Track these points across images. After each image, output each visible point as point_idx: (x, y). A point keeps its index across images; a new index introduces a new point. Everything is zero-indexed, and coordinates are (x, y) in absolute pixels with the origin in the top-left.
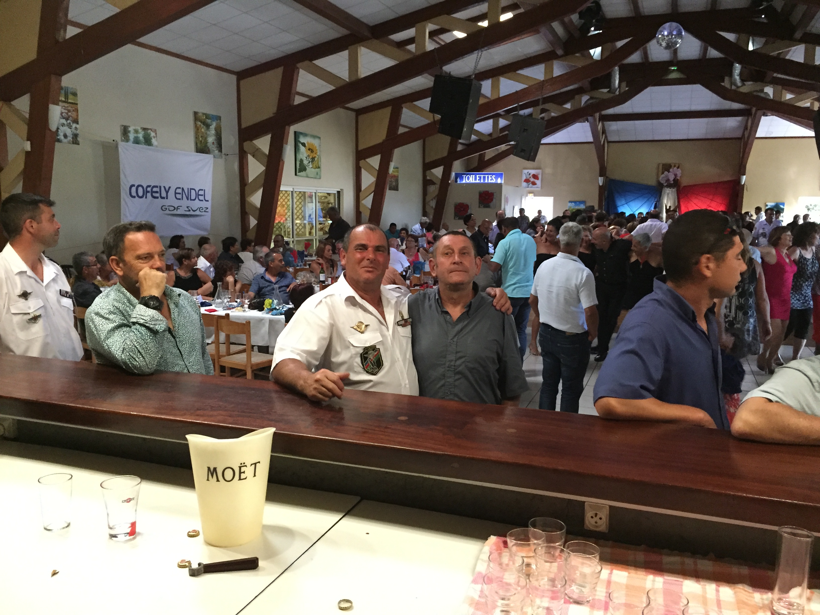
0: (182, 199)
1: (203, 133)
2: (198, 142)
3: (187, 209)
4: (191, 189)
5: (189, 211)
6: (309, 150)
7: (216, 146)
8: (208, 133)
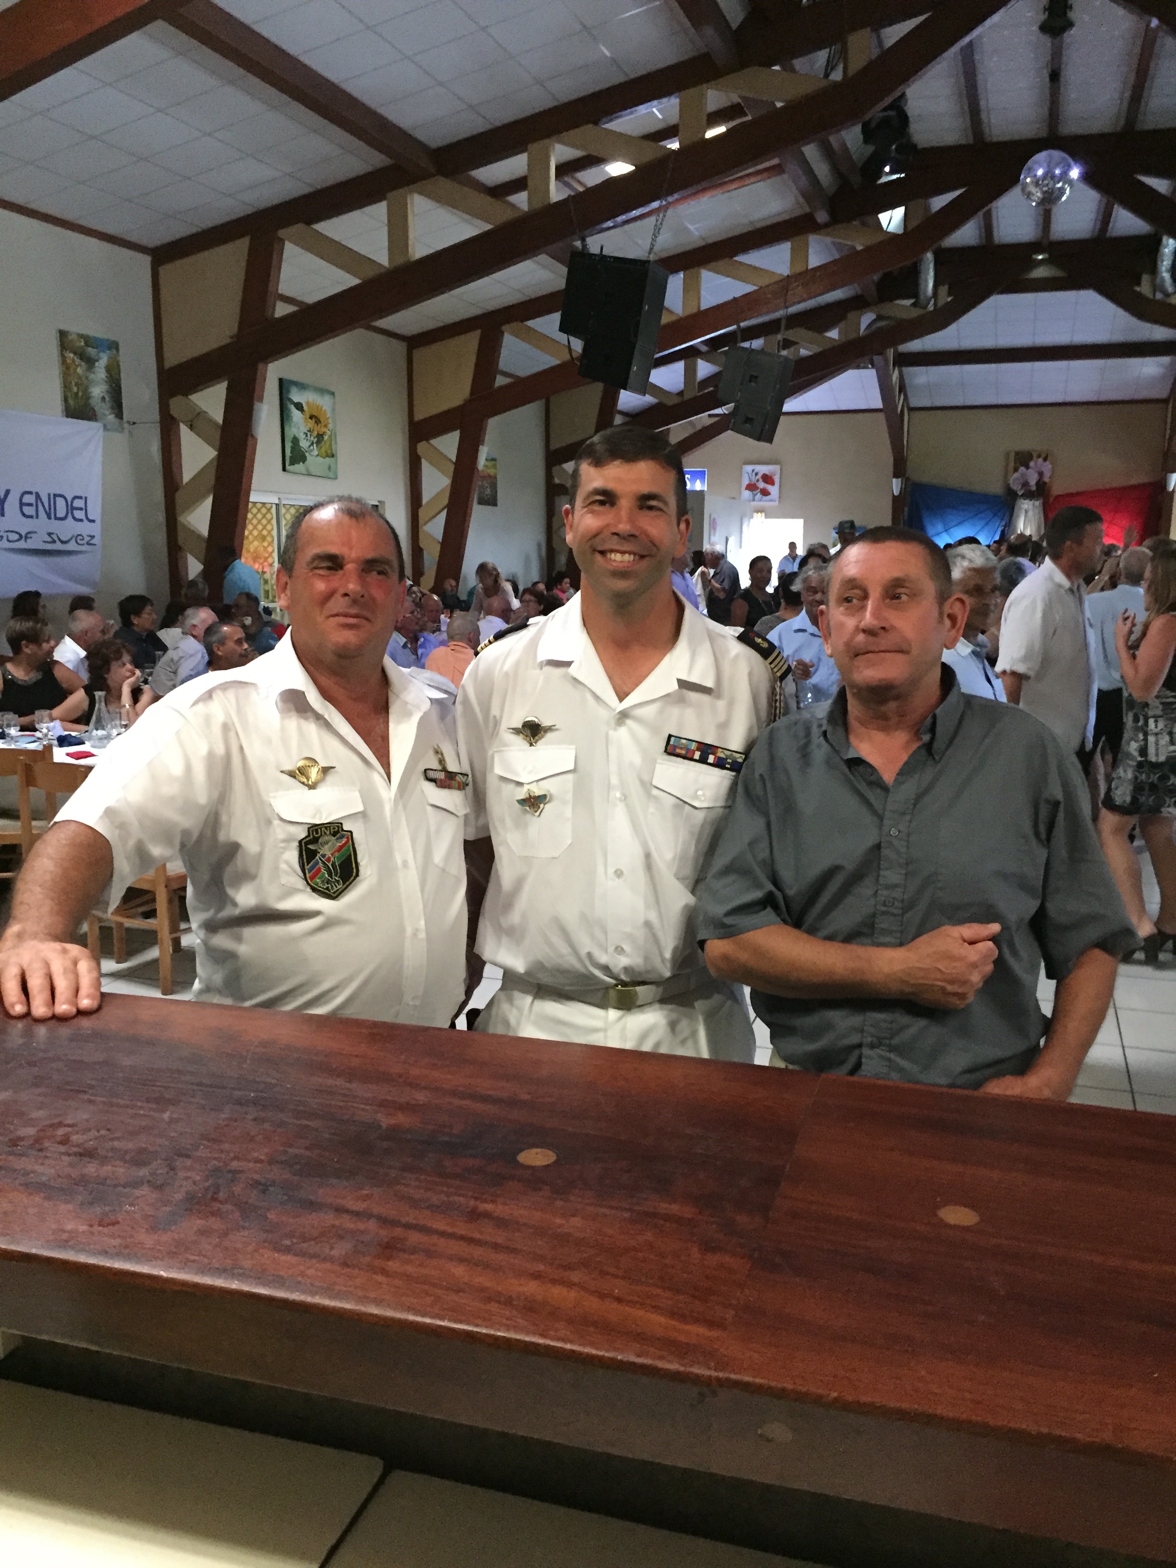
0: (37, 517)
1: (80, 378)
2: (69, 395)
3: (50, 539)
4: (55, 496)
5: (54, 542)
6: (311, 418)
7: (109, 405)
8: (92, 376)
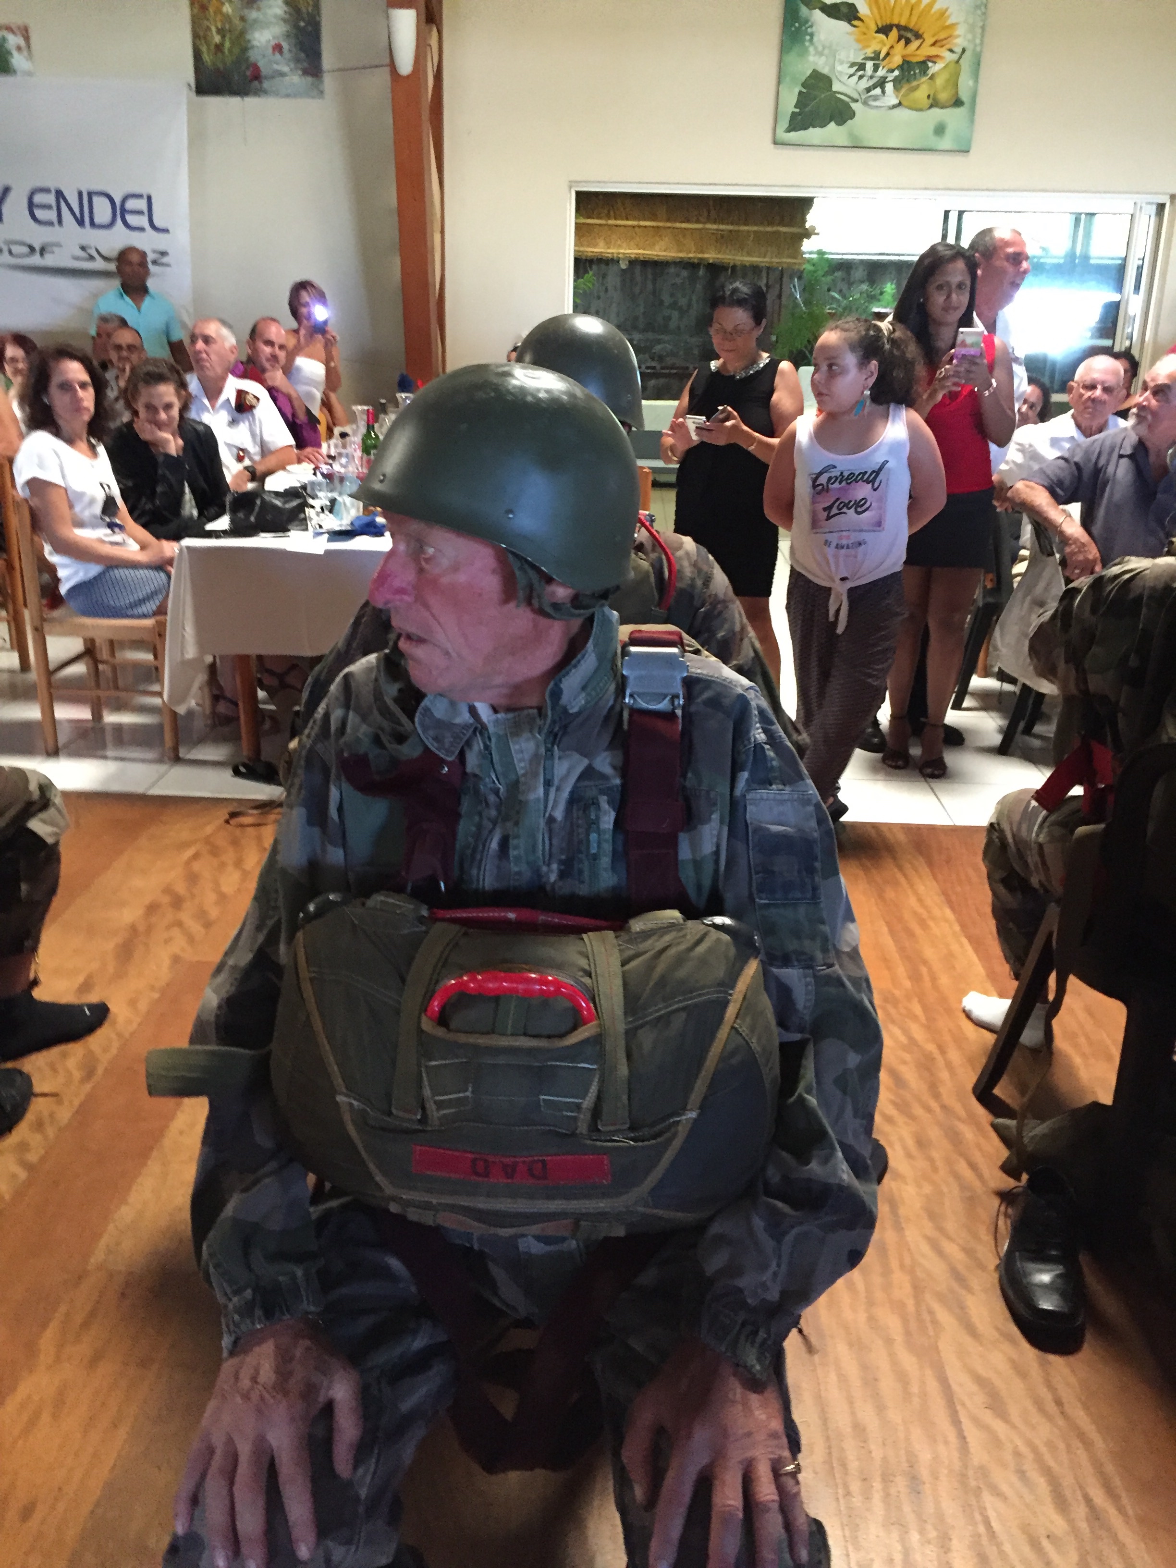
0: (60, 222)
1: (227, 18)
2: (204, 49)
3: (82, 254)
4: (90, 195)
5: (92, 258)
6: (884, 30)
